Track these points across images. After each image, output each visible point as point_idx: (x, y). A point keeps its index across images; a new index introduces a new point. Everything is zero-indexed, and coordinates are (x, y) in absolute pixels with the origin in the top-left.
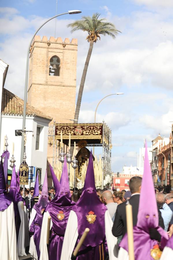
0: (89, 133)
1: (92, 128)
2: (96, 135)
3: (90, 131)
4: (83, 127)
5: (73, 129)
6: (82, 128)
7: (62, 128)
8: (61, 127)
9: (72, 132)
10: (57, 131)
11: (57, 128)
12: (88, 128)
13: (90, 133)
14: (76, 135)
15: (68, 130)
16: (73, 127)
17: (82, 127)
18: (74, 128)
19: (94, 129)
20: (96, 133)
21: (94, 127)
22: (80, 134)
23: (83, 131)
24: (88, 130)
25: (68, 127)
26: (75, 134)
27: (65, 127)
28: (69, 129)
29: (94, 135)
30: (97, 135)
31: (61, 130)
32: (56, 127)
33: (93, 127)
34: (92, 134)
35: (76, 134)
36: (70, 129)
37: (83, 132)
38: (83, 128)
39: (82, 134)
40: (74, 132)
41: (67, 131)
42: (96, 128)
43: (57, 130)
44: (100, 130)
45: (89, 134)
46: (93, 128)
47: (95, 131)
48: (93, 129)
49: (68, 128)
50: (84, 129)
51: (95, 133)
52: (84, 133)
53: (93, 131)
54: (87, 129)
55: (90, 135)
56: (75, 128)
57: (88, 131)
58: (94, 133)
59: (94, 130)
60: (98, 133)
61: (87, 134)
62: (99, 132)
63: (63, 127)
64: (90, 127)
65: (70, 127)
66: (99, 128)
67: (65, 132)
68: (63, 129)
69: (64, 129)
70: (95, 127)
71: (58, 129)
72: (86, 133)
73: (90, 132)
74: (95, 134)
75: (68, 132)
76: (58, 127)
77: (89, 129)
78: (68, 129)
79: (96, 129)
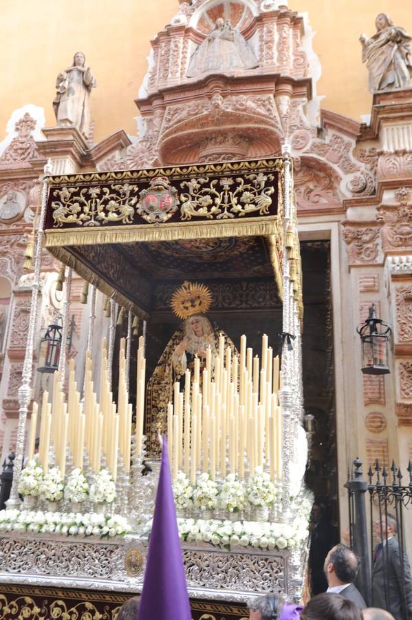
0: (209, 207)
1: (226, 183)
2: (248, 215)
3: (218, 201)
4: (181, 181)
5: (132, 194)
6: (178, 187)
7: (77, 194)
8: (73, 190)
9: (127, 210)
10: (54, 210)
11: (55, 194)
12: (207, 185)
13: (214, 209)
14: (145, 222)
15: (106, 202)
16: (130, 184)
17: (174, 183)
18: (136, 189)
19: (239, 189)
20: (250, 208)
21: (239, 180)
22: (165, 217)
23: (182, 203)
24: (206, 193)
25: (109, 187)
26: (138, 219)
27: (93, 187)
28: (114, 196)
29: (237, 215)
30: (255, 214)
31: (73, 202)
32: (52, 190)
33: (234, 178)
34: (229, 210)
35: (145, 217)
36: (119, 194)
37: (179, 206)
38: (182, 185)
39: (177, 217)
40: (136, 209)
41: (100, 207)
42: (247, 182)
43: (53, 205)
44: (272, 190)
45: (208, 215)
46: (230, 182)
47: (243, 198)
48: (233, 188)
49: (106, 190)
50: (186, 189)
51: (243, 205)
52: (188, 208)
53: (234, 200)
54: (200, 189)
55: (215, 216)
56: (139, 191)
57: (208, 197)
58: (239, 207)
59: (239, 195)
60: (256, 204)
61: (203, 211)
62: (266, 200)
63: (84, 190)
64: (219, 178)
65: (117, 187)
66: (262, 179)
67: (93, 213)
68: (82, 199)
69: (88, 197)
70: (242, 176)
71: (58, 198)
72: (197, 208)
73: (214, 204)
74: (243, 212)
75: (106, 212)
76: (61, 189)
77: (213, 190)
78: (107, 196)
79: (249, 186)
